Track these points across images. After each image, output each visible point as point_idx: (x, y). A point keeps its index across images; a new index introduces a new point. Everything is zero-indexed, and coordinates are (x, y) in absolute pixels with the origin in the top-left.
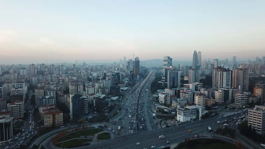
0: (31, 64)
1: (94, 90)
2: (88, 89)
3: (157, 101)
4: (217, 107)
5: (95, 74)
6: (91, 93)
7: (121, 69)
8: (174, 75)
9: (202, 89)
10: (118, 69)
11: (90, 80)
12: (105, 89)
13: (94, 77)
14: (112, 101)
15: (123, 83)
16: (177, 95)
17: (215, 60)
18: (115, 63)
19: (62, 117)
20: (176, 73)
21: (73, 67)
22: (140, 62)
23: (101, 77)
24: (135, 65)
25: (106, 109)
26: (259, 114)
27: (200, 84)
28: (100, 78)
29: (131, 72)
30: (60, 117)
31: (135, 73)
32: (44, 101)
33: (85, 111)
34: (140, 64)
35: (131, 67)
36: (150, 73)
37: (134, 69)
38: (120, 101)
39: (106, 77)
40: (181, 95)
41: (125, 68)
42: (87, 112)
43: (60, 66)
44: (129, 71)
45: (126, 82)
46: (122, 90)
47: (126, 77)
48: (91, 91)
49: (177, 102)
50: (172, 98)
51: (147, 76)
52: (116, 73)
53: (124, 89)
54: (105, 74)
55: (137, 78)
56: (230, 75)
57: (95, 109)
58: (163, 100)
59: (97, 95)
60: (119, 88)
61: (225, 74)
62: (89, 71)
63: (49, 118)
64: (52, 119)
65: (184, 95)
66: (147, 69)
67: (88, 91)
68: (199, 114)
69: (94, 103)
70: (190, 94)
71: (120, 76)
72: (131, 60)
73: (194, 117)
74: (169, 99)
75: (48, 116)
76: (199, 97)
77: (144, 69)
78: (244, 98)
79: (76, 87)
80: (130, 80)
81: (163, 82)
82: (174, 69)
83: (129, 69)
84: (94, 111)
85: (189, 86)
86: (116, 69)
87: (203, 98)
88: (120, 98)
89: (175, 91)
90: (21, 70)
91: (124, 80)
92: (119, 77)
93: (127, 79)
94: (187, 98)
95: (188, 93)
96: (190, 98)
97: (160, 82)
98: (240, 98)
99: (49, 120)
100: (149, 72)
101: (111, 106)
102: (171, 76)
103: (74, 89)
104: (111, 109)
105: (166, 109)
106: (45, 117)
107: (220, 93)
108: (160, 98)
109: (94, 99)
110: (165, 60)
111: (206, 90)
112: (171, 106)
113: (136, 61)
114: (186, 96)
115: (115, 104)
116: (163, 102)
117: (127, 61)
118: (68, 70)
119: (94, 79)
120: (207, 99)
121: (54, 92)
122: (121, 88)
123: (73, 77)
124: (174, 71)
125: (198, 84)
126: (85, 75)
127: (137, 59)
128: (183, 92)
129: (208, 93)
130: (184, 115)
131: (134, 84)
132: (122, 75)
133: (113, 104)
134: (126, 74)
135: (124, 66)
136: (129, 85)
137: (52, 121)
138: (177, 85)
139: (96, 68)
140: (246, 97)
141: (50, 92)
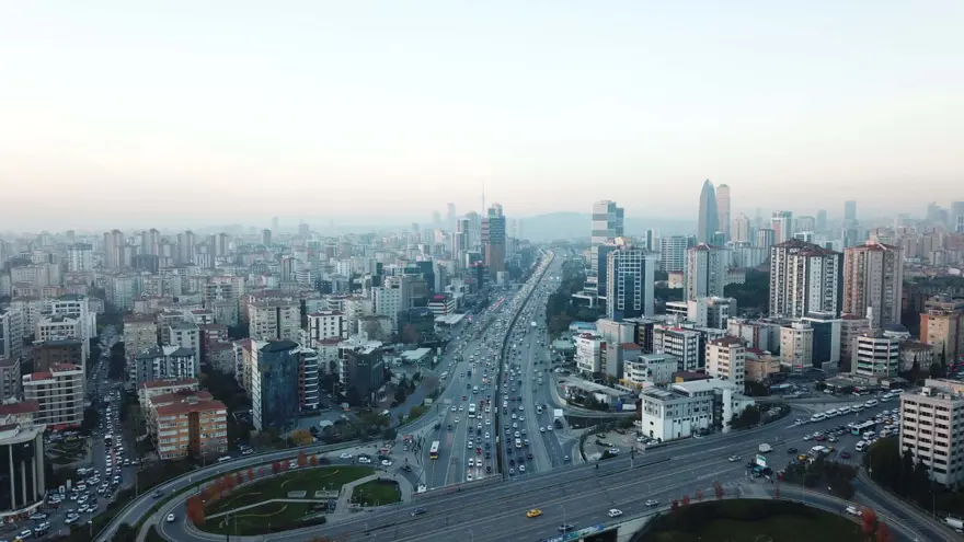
0: (109, 229)
1: (341, 325)
2: (317, 320)
3: (568, 364)
4: (786, 385)
5: (342, 268)
6: (329, 336)
7: (439, 247)
8: (633, 270)
9: (734, 321)
10: (427, 249)
11: (324, 288)
12: (381, 321)
13: (340, 276)
14: (406, 363)
15: (444, 298)
16: (643, 341)
17: (780, 216)
18: (416, 226)
19: (223, 422)
20: (638, 261)
21: (262, 243)
22: (506, 222)
23: (367, 278)
24: (487, 232)
25: (383, 395)
26: (941, 408)
27: (724, 303)
28: (360, 281)
29: (473, 258)
30: (215, 422)
31: (488, 263)
32: (156, 365)
33: (308, 401)
34: (507, 231)
35: (476, 240)
36: (544, 263)
37: (483, 249)
38: (433, 363)
40: (656, 342)
41: (452, 245)
42: (314, 405)
43: (214, 237)
44: (467, 256)
45: (455, 297)
46: (442, 324)
47: (456, 276)
48: (329, 327)
49: (644, 368)
50: (625, 353)
51: (531, 272)
52: (418, 263)
53: (447, 322)
54: (379, 265)
55: (496, 281)
56: (836, 268)
57: (344, 393)
58: (592, 359)
59: (351, 343)
60: (431, 317)
61: (816, 264)
62: (322, 256)
63: (173, 425)
64: (187, 430)
65: (667, 341)
66: (534, 248)
67: (317, 327)
68: (722, 411)
69: (342, 370)
70: (688, 338)
71: (433, 275)
72: (473, 215)
73: (704, 423)
74: (611, 355)
75: (173, 418)
76: (720, 351)
77: (521, 247)
78: (885, 351)
79: (275, 312)
80: (471, 288)
81: (591, 294)
82: (633, 248)
83: (468, 248)
84: (342, 399)
85: (685, 309)
86: (421, 247)
87: (737, 352)
88: (436, 354)
89: (636, 328)
90: (75, 252)
91: (447, 289)
92: (430, 277)
93: (459, 284)
94: (678, 353)
95: (681, 337)
96: (690, 353)
97: (579, 295)
98: (870, 353)
99: (174, 433)
100: (539, 259)
101: (403, 382)
102: (622, 274)
103: (267, 321)
104: (402, 392)
105: (600, 392)
106: (163, 422)
107: (799, 339)
108: (579, 352)
109: (341, 356)
110: (597, 215)
111: (746, 323)
112: (621, 380)
113: (491, 219)
114: (674, 346)
115: (417, 377)
116: (590, 368)
117: (461, 220)
118: (246, 253)
119: (338, 283)
120: (752, 355)
121: (193, 332)
122: (440, 319)
123: (263, 278)
124: (633, 254)
125: (717, 303)
126: (308, 271)
127: (497, 212)
128: (663, 332)
129: (756, 336)
130: (669, 414)
131: (486, 304)
132: (441, 268)
133: (409, 376)
134: (456, 267)
135: (447, 238)
136: (468, 305)
137: (186, 439)
138: (643, 305)
139: (348, 244)
140: (893, 347)
141: (179, 333)
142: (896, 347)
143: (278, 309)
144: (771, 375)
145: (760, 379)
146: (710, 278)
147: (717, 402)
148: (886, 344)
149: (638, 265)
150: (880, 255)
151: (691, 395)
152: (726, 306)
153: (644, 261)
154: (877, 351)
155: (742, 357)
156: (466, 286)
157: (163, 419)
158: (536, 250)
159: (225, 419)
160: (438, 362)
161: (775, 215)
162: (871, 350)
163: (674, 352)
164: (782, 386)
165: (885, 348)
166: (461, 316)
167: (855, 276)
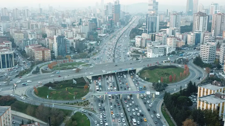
1: (73, 34)
2: (67, 33)
3: (133, 45)
4: (186, 48)
5: (68, 21)
6: (70, 37)
7: (98, 14)
8: (153, 20)
9: (178, 34)
10: (94, 15)
11: (64, 26)
12: (83, 34)
13: (68, 23)
14: (91, 45)
15: (100, 29)
16: (153, 39)
18: (90, 7)
20: (155, 18)
22: (121, 6)
23: (77, 23)
24: (114, 9)
25: (85, 51)
26: (207, 47)
27: (177, 29)
28: (75, 24)
29: (109, 18)
30: (48, 53)
31: (114, 19)
32: (28, 42)
33: (67, 51)
34: (121, 9)
35: (110, 13)
36: (133, 20)
37: (113, 15)
38: (98, 45)
39: (82, 23)
40: (156, 38)
41: (103, 14)
42: (69, 52)
43: (25, 10)
44: (108, 17)
45: (104, 29)
46: (100, 36)
47: (104, 23)
48: (70, 35)
49: (151, 44)
50: (147, 41)
51: (128, 23)
52: (92, 19)
53: (101, 35)
54: (81, 19)
55: (116, 25)
56: (207, 20)
57: (76, 50)
58: (139, 43)
59: (77, 38)
60: (97, 34)
61: (202, 18)
62: (61, 17)
63: (39, 53)
64: (42, 55)
65: (158, 38)
67: (67, 35)
68: (166, 52)
69: (75, 45)
70: (164, 37)
71: (97, 23)
72: (110, 3)
73: (162, 55)
74: (144, 42)
75: (39, 52)
76: (170, 39)
77: (126, 15)
78: (211, 40)
79: (54, 31)
80: (108, 27)
81: (144, 28)
82: (154, 14)
83: (108, 15)
84: (75, 52)
85: (166, 31)
86: (92, 14)
87: (174, 40)
88: (98, 43)
89: (152, 35)
91: (101, 27)
93: (105, 25)
94: (161, 41)
95: (162, 37)
96: (164, 41)
97: (140, 29)
98: (207, 40)
99: (39, 55)
100: (131, 19)
101: (90, 48)
102: (150, 21)
103: (52, 33)
104: (90, 51)
105: (140, 50)
106: (36, 52)
107: (192, 37)
108: (136, 42)
109: (74, 41)
110: (150, 4)
111: (181, 34)
112: (146, 48)
113: (115, 5)
114: (160, 39)
115: (94, 47)
116: (138, 45)
117: (106, 5)
118: (35, 16)
119: (68, 25)
120: (178, 41)
121: (35, 35)
122: (99, 35)
123: (45, 23)
124: (153, 15)
125: (175, 29)
126: (58, 21)
127: (117, 3)
128: (158, 36)
129: (183, 37)
130: (153, 52)
131: (113, 31)
132: (99, 21)
133: (92, 48)
134: (104, 21)
135: (101, 11)
136: (108, 32)
137: (42, 56)
138: (156, 30)
139: (68, 13)
140: (213, 39)
141: (31, 35)
142: (214, 39)
143: (55, 30)
144: (183, 46)
145: (180, 47)
146: (177, 23)
147: (165, 50)
148: (211, 38)
149: (155, 19)
150: (221, 16)
151: (159, 48)
152: (177, 30)
153: (156, 18)
154: (209, 40)
155: (175, 41)
156: (107, 26)
157: (37, 52)
158: (131, 16)
159: (50, 52)
160: (99, 45)
161: (212, 5)
162: (207, 39)
163: (160, 41)
164: (185, 48)
165: (211, 39)
166: (106, 34)
167: (214, 22)
